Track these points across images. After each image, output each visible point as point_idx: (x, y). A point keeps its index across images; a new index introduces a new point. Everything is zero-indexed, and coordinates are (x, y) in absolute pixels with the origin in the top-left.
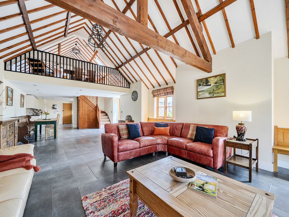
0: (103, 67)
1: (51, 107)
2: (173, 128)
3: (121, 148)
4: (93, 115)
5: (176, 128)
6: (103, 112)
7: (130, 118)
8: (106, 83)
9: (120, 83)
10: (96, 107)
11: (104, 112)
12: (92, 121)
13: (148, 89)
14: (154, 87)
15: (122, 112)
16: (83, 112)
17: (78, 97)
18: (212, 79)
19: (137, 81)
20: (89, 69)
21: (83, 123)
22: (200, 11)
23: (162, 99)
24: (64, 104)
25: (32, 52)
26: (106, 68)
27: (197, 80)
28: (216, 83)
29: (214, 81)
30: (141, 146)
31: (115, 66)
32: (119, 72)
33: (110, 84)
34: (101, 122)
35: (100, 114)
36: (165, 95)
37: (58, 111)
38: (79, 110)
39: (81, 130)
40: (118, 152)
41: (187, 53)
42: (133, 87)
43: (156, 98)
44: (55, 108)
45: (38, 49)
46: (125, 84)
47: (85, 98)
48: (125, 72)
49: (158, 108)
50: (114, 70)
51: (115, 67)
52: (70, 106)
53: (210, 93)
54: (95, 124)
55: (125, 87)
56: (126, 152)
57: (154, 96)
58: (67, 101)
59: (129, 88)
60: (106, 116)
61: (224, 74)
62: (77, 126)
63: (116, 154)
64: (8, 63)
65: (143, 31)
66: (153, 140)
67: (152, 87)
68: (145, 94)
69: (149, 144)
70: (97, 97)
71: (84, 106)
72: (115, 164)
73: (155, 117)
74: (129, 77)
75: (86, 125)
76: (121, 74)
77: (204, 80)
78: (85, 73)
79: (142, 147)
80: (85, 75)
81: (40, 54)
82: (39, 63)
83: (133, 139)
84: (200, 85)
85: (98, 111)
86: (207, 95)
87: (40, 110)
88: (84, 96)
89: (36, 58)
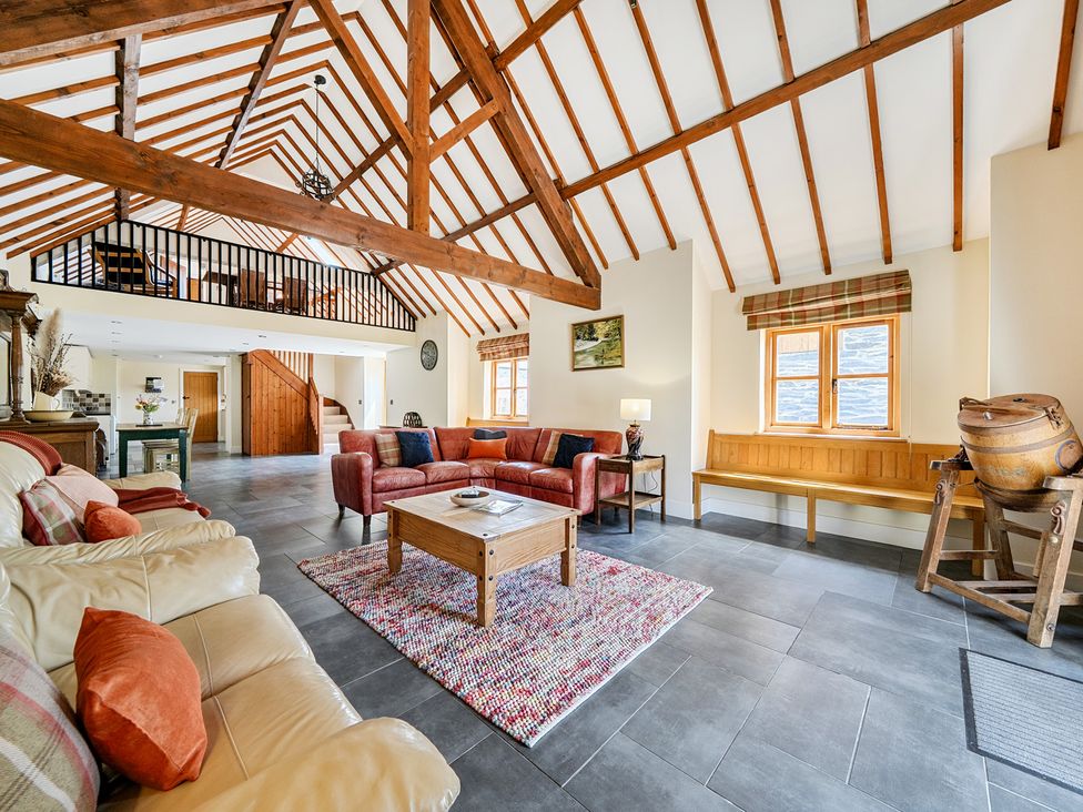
0: (340, 272)
1: (140, 386)
2: (517, 443)
3: (380, 482)
4: (299, 412)
5: (524, 441)
6: (330, 403)
7: (414, 419)
8: (340, 318)
9: (384, 311)
10: (309, 388)
11: (335, 403)
12: (293, 431)
13: (469, 335)
14: (483, 333)
15: (392, 402)
16: (265, 402)
17: (244, 356)
18: (600, 325)
19: (435, 313)
20: (287, 275)
21: (264, 438)
22: (560, 177)
23: (504, 366)
24: (189, 377)
25: (113, 227)
26: (346, 273)
27: (574, 325)
28: (607, 336)
29: (604, 331)
30: (430, 481)
31: (370, 265)
32: (382, 283)
33: (360, 321)
34: (325, 435)
35: (322, 409)
36: (511, 356)
37: (165, 400)
38: (250, 397)
39: (257, 460)
40: (373, 492)
41: (527, 274)
42: (425, 330)
43: (488, 364)
44: (155, 387)
45: (132, 217)
46: (402, 320)
47: (268, 358)
48: (399, 286)
49: (494, 390)
50: (366, 278)
51: (368, 270)
52: (211, 383)
53: (596, 358)
54: (306, 442)
55: (402, 327)
56: (391, 493)
57: (483, 357)
58: (200, 366)
59: (414, 331)
60: (341, 414)
61: (621, 317)
62: (240, 447)
63: (368, 496)
64: (43, 258)
65: (420, 245)
66: (460, 468)
67: (479, 332)
68: (457, 351)
69: (448, 478)
70: (311, 356)
71: (265, 383)
72: (365, 518)
73: (487, 416)
74: (411, 300)
75: (275, 445)
76: (388, 290)
77: (586, 326)
78: (275, 283)
79: (433, 484)
80: (275, 289)
81: (138, 231)
82: (123, 255)
83: (412, 465)
84: (578, 338)
85: (313, 398)
86: (591, 362)
87: (102, 396)
88: (268, 352)
89: (125, 242)
